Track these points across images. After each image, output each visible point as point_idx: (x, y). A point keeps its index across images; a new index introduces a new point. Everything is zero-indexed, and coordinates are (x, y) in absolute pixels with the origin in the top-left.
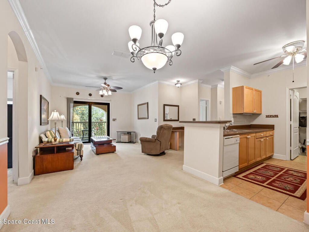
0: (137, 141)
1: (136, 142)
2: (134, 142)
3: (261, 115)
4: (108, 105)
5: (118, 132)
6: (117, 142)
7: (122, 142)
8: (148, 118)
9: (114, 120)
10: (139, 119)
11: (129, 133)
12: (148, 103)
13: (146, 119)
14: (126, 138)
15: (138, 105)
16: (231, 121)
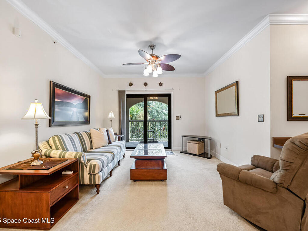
0: (215, 154)
1: (213, 155)
2: (209, 156)
4: (169, 96)
5: (183, 136)
6: (181, 152)
7: (189, 154)
8: (238, 115)
9: (178, 118)
10: (218, 115)
11: (201, 140)
12: (237, 82)
13: (235, 115)
14: (195, 147)
15: (217, 92)
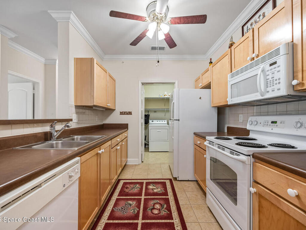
3: (115, 111)
16: (71, 120)
